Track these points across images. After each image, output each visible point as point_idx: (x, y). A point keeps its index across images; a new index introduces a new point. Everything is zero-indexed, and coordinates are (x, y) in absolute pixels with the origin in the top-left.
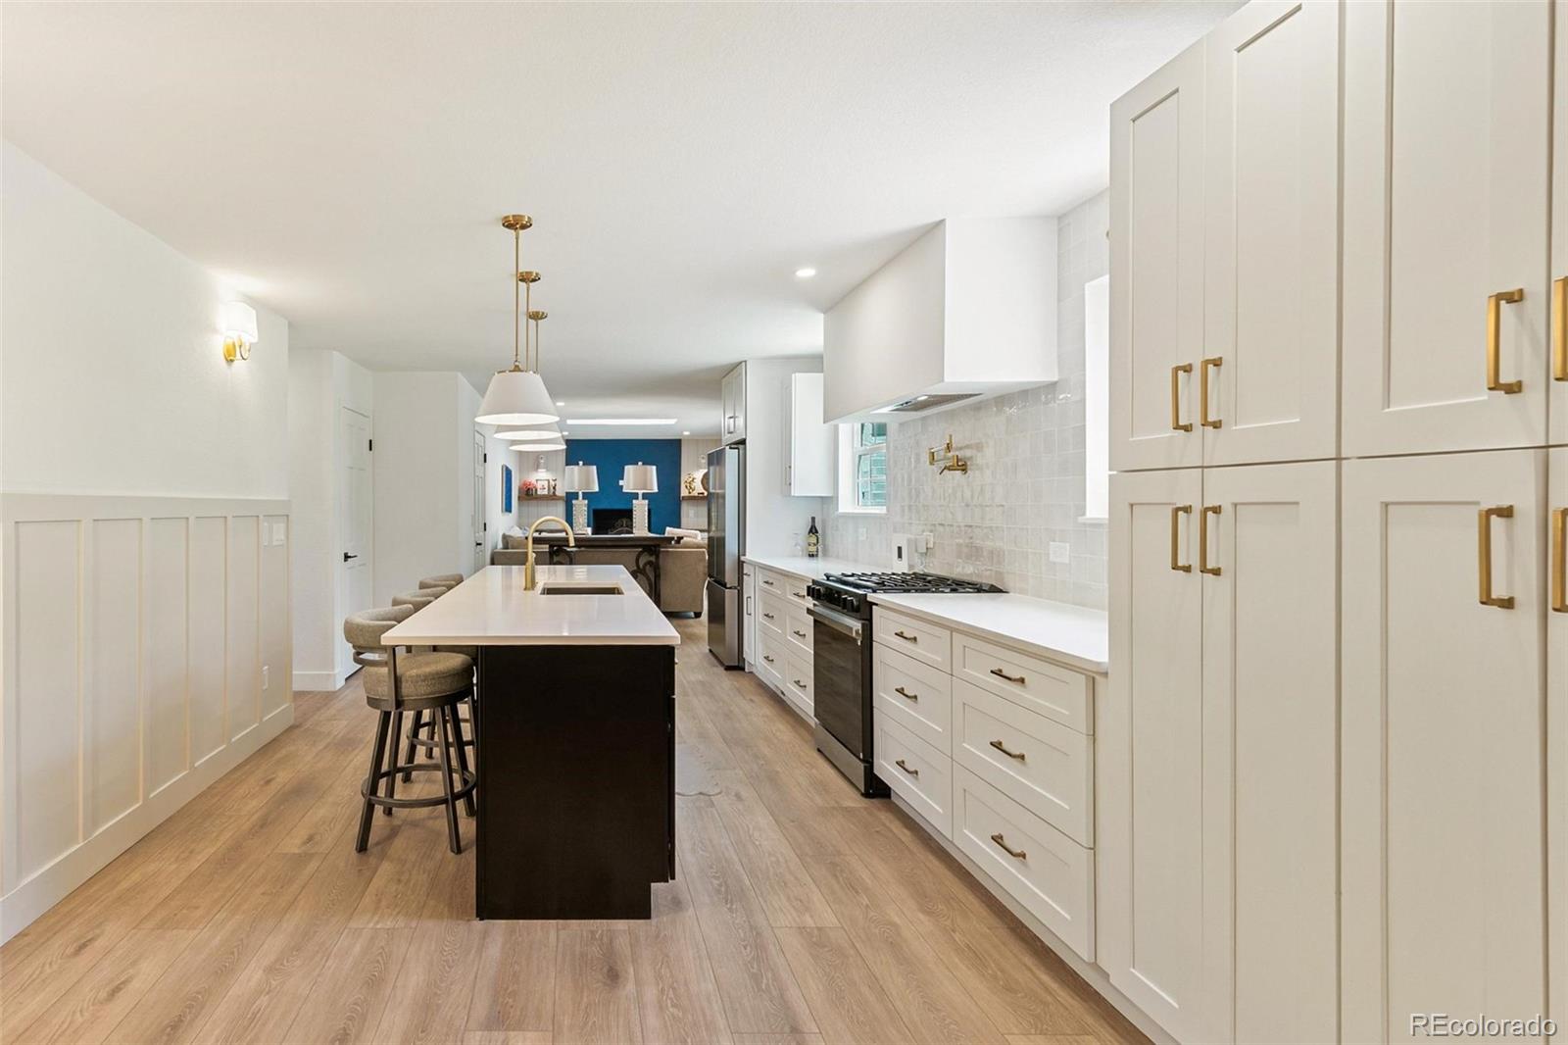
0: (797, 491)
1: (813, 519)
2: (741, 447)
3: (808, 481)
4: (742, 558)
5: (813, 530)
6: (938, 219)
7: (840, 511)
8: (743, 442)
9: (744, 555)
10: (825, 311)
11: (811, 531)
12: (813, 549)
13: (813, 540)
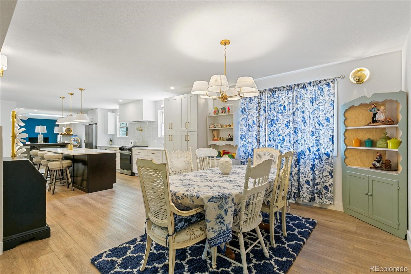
0: (109, 133)
1: (111, 138)
2: (96, 125)
3: (111, 131)
4: (97, 146)
5: (111, 140)
6: (142, 99)
7: (117, 137)
8: (97, 124)
9: (97, 145)
10: (119, 105)
11: (110, 141)
12: (111, 144)
13: (111, 142)
